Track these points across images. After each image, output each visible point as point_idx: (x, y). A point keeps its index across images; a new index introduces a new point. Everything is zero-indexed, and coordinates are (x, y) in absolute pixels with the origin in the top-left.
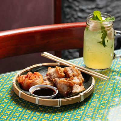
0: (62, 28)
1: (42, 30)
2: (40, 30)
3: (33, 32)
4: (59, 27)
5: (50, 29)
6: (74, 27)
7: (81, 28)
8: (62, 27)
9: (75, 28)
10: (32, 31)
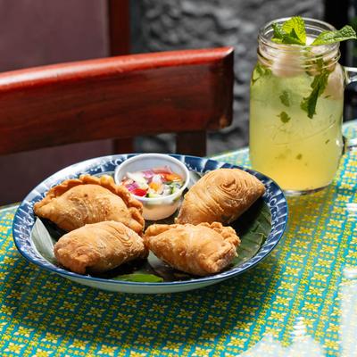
0: (121, 71)
2: (53, 78)
3: (32, 83)
4: (111, 68)
6: (157, 66)
7: (181, 67)
8: (121, 67)
9: (166, 69)
10: (29, 81)
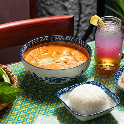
1: (22, 24)
5: (29, 23)
